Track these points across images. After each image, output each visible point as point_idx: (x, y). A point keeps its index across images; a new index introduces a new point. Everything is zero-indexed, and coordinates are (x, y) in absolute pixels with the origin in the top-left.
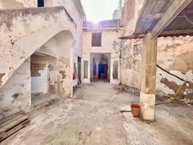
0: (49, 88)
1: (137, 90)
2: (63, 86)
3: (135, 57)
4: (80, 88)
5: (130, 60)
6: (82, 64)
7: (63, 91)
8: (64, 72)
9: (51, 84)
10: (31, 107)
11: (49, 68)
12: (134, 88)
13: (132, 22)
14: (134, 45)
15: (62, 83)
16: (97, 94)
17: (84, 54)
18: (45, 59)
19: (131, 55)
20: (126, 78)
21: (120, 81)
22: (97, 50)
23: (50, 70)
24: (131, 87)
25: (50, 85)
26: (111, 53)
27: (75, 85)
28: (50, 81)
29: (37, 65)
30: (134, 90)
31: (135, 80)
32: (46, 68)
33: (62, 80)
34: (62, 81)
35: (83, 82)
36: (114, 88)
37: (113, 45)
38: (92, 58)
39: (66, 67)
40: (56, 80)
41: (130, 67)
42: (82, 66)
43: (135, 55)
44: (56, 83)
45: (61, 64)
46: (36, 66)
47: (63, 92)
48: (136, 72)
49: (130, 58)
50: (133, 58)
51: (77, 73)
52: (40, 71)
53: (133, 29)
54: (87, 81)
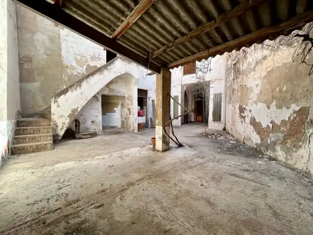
0: (122, 123)
2: (130, 122)
8: (130, 109)
9: (123, 120)
15: (129, 119)
21: (224, 125)
23: (122, 108)
26: (210, 81)
27: (141, 122)
28: (122, 117)
32: (120, 106)
33: (129, 116)
45: (128, 102)
46: (112, 105)
47: (129, 127)
52: (115, 109)
54: (177, 122)
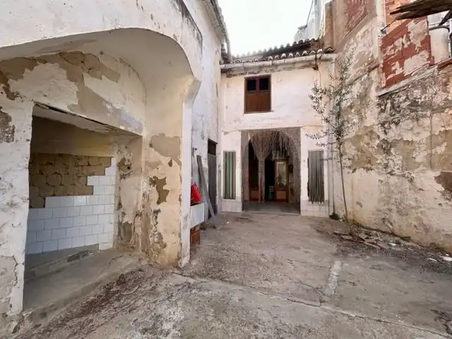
0: (119, 232)
1: (407, 244)
2: (160, 228)
3: (386, 133)
4: (215, 227)
5: (368, 144)
6: (220, 160)
7: (158, 243)
8: (163, 182)
9: (126, 220)
10: (21, 321)
11: (120, 169)
12: (393, 234)
13: (367, 30)
14: (380, 97)
15: (156, 217)
16: (269, 253)
17: (226, 133)
18: (109, 144)
19: (372, 126)
20: (356, 200)
21: (332, 209)
22: (260, 121)
23: (123, 177)
24: (378, 230)
25: (120, 223)
26: (299, 128)
27: (197, 223)
28: (122, 210)
29: (84, 162)
30: (398, 243)
31: (394, 207)
33: (158, 207)
34: (157, 212)
35: (224, 210)
36: (318, 231)
37: (312, 98)
38: (246, 144)
39: (170, 164)
40: (140, 209)
41: (369, 166)
42: (219, 166)
43: (386, 125)
44: (138, 219)
45: (153, 155)
46: (80, 163)
47: (158, 246)
48: (393, 180)
49: (366, 139)
50: (379, 137)
51: (206, 186)
53: (371, 49)
54: (233, 206)
